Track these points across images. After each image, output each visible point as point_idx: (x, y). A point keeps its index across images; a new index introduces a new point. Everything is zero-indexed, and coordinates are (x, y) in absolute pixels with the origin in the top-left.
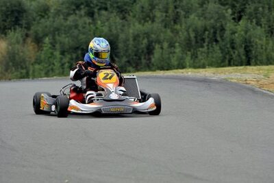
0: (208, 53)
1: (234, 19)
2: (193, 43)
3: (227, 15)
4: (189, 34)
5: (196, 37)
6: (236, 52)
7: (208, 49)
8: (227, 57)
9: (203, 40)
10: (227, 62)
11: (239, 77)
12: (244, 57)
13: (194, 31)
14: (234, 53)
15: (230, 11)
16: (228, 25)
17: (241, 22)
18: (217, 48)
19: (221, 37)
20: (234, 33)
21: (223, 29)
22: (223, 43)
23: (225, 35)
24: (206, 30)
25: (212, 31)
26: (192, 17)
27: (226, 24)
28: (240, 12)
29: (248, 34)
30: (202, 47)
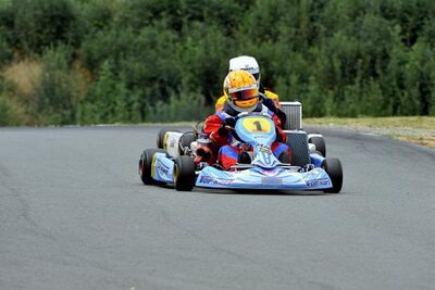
0: (361, 93)
1: (404, 40)
2: (338, 77)
3: (392, 33)
4: (331, 62)
5: (342, 68)
6: (406, 93)
7: (362, 86)
8: (392, 100)
9: (354, 72)
10: (390, 108)
11: (410, 133)
12: (418, 103)
13: (339, 57)
14: (403, 94)
15: (398, 28)
16: (395, 50)
17: (415, 47)
18: (375, 85)
19: (383, 68)
20: (403, 63)
21: (386, 57)
22: (387, 79)
23: (389, 66)
24: (359, 56)
25: (369, 58)
26: (337, 35)
27: (391, 48)
28: (413, 30)
29: (426, 65)
30: (352, 83)
